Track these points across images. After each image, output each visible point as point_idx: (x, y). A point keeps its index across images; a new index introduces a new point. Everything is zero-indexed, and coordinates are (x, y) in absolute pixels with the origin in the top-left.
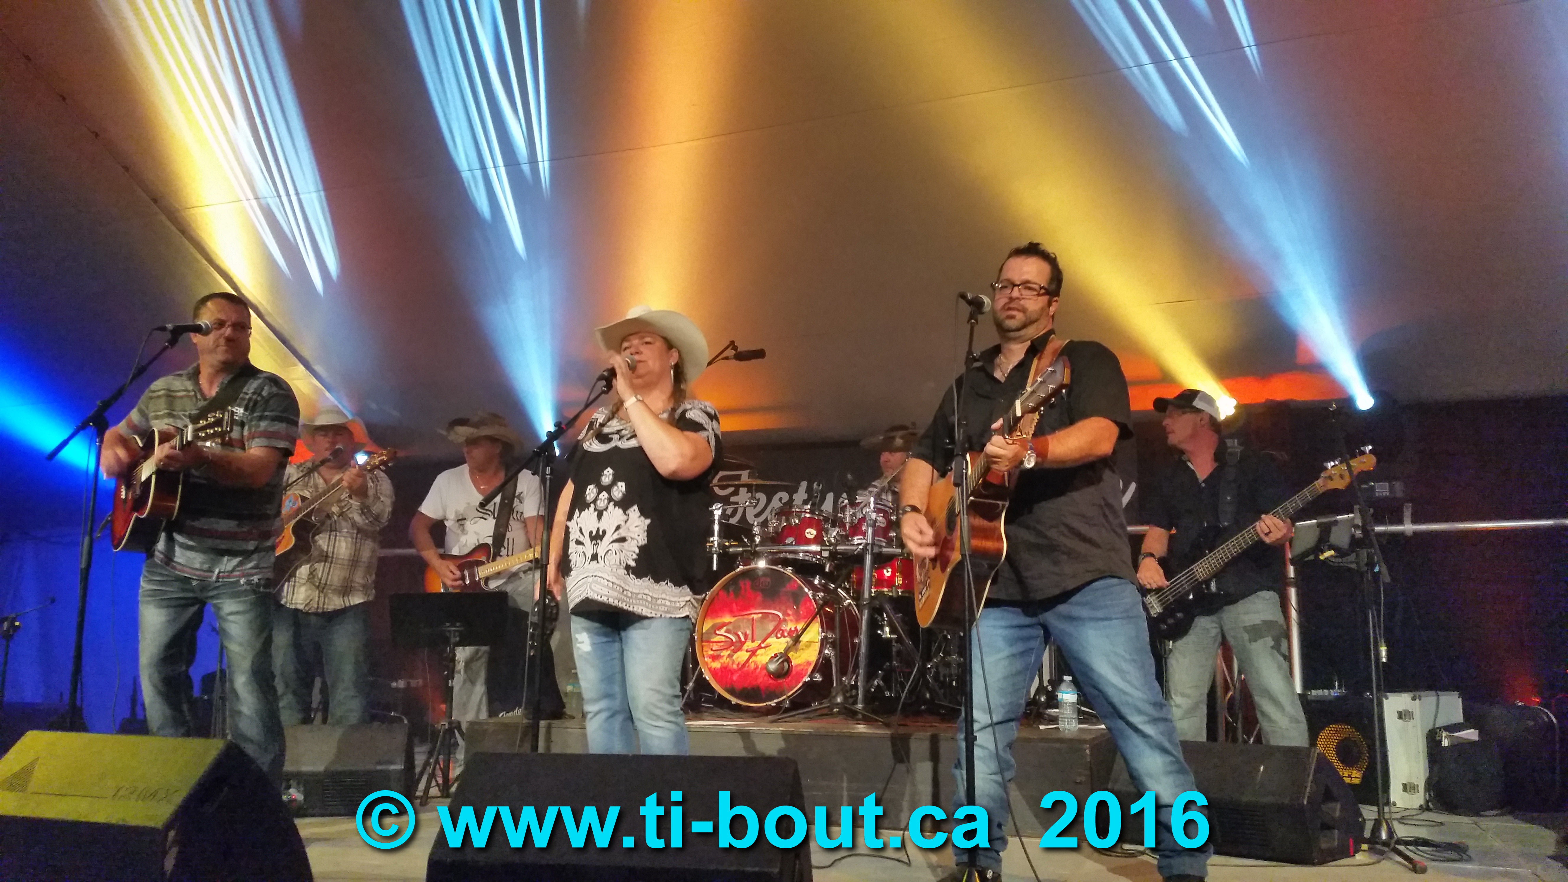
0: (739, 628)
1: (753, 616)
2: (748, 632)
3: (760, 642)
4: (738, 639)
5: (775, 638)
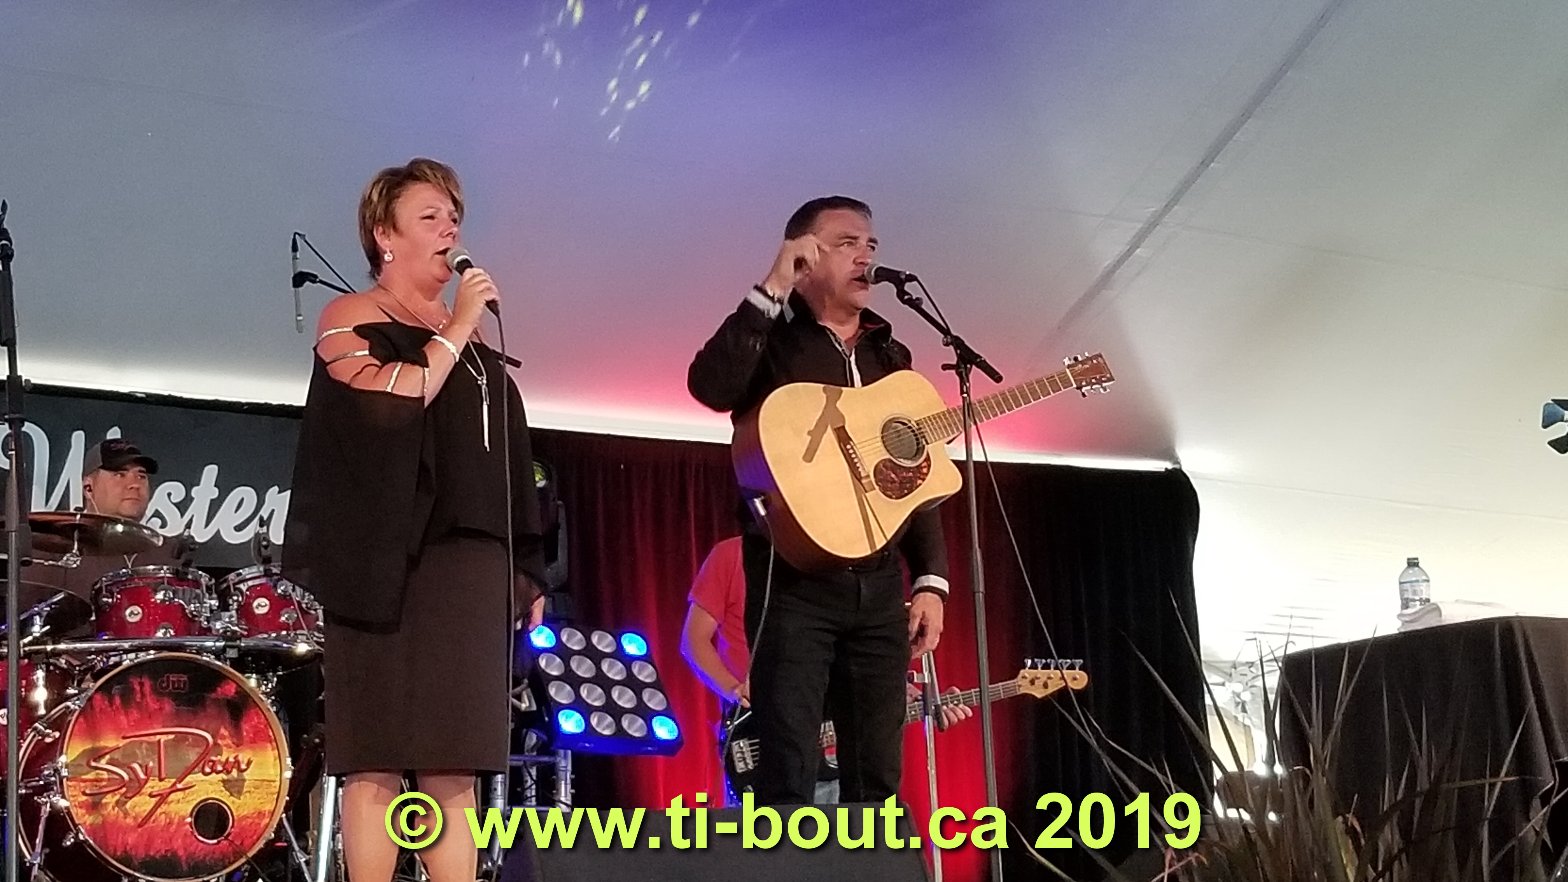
0: (134, 757)
1: (158, 737)
2: (151, 764)
3: (174, 780)
4: (133, 776)
5: (200, 774)
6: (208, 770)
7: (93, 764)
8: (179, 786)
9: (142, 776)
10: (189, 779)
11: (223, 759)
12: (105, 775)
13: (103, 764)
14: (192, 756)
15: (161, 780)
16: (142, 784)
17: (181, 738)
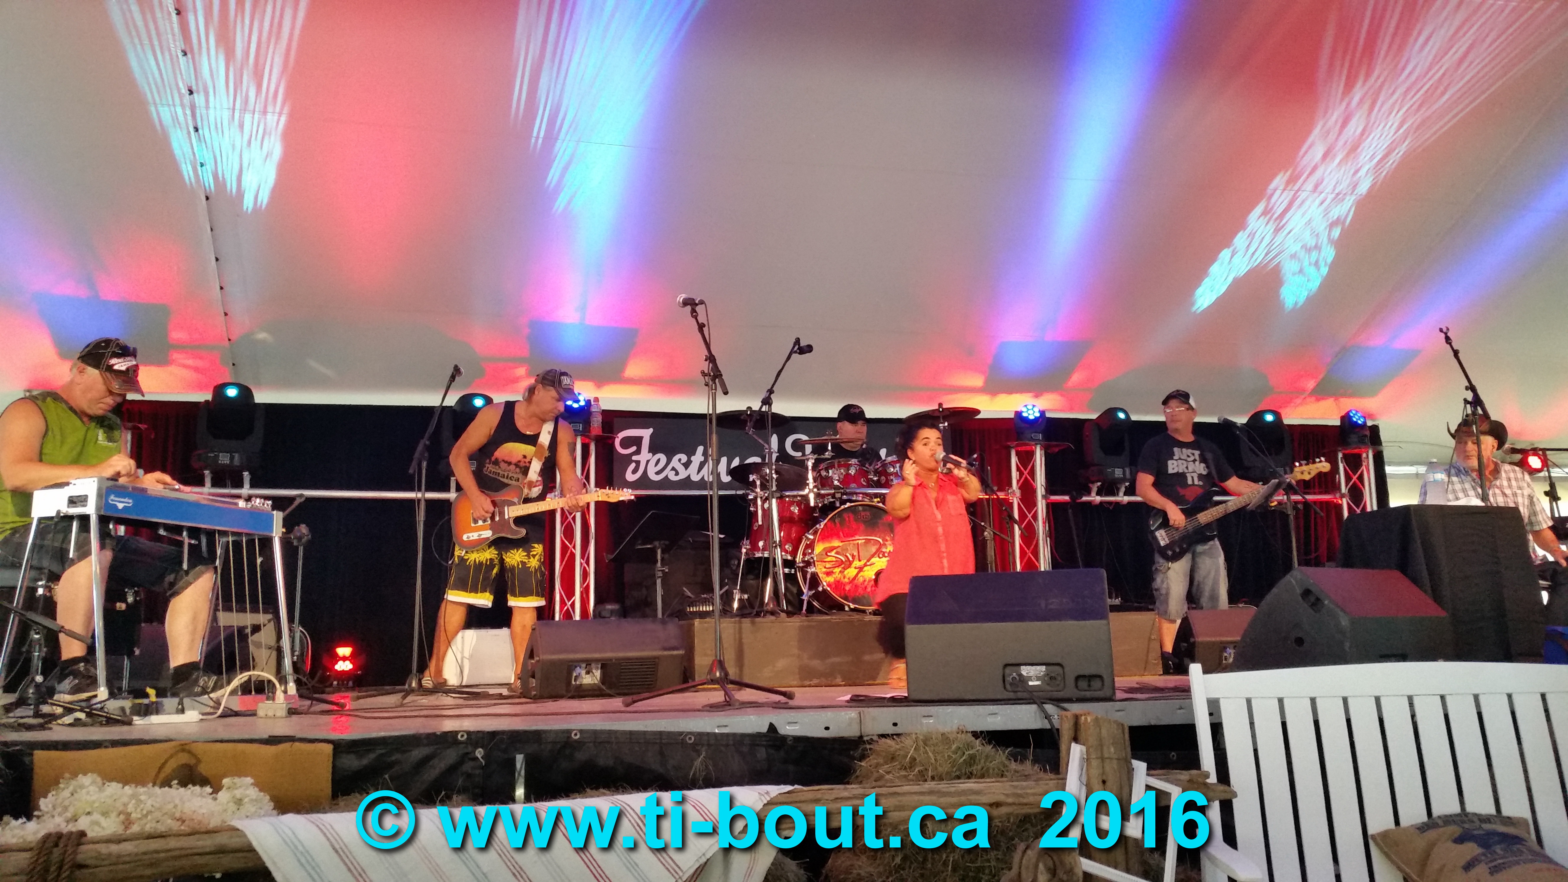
0: (846, 550)
1: (857, 541)
2: (855, 554)
3: (865, 561)
4: (847, 559)
5: (878, 558)
6: (881, 556)
7: (829, 554)
8: (868, 563)
9: (851, 559)
10: (873, 560)
11: (888, 551)
12: (834, 559)
13: (833, 553)
14: (874, 549)
15: (860, 560)
16: (851, 563)
17: (868, 541)
